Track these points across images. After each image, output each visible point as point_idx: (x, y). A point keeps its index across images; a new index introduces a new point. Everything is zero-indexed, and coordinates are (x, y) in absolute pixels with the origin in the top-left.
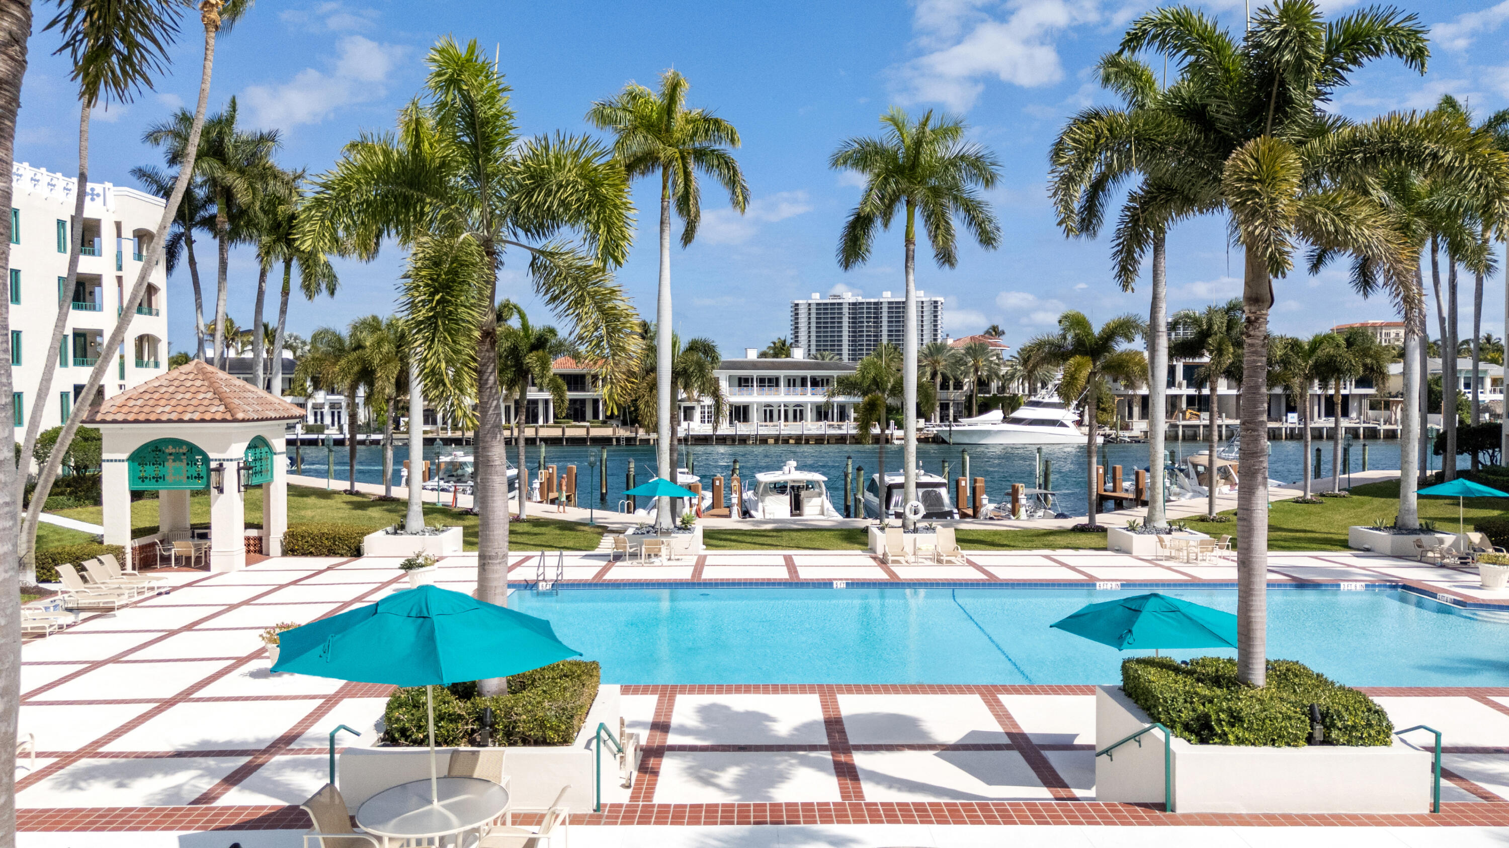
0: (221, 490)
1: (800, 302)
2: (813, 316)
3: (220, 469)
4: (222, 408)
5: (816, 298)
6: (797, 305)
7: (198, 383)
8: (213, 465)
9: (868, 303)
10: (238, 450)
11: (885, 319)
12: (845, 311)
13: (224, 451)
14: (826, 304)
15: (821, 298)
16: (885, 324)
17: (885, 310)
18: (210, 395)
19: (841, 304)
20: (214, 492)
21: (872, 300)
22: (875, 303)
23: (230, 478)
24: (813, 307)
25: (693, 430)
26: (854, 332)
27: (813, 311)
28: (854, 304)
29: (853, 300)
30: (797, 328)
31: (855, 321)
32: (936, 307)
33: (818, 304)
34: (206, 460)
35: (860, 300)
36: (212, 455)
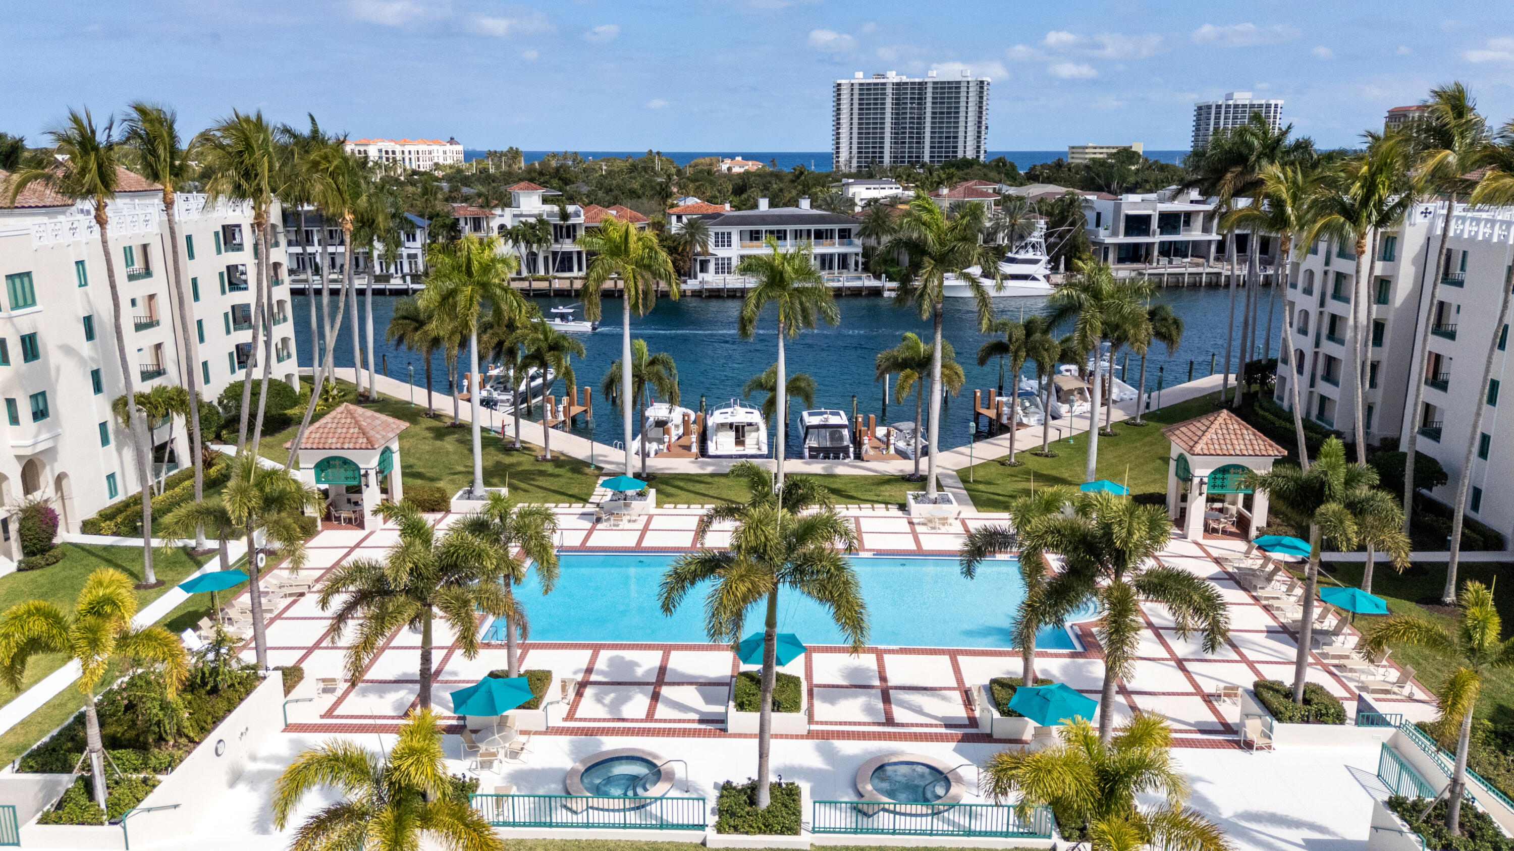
0: (367, 486)
1: (843, 81)
2: (856, 97)
3: (366, 475)
4: (365, 440)
5: (860, 77)
6: (839, 85)
7: (349, 421)
8: (363, 472)
9: (912, 83)
10: (374, 462)
11: (929, 100)
12: (889, 91)
13: (368, 463)
14: (869, 84)
15: (865, 77)
16: (929, 105)
17: (930, 90)
18: (356, 430)
19: (884, 84)
20: (364, 487)
21: (917, 80)
22: (920, 83)
23: (373, 479)
24: (856, 87)
25: (707, 282)
26: (897, 114)
27: (856, 92)
28: (898, 84)
29: (896, 80)
30: (839, 109)
31: (898, 102)
32: (982, 88)
33: (861, 84)
34: (359, 469)
35: (905, 79)
36: (361, 466)
